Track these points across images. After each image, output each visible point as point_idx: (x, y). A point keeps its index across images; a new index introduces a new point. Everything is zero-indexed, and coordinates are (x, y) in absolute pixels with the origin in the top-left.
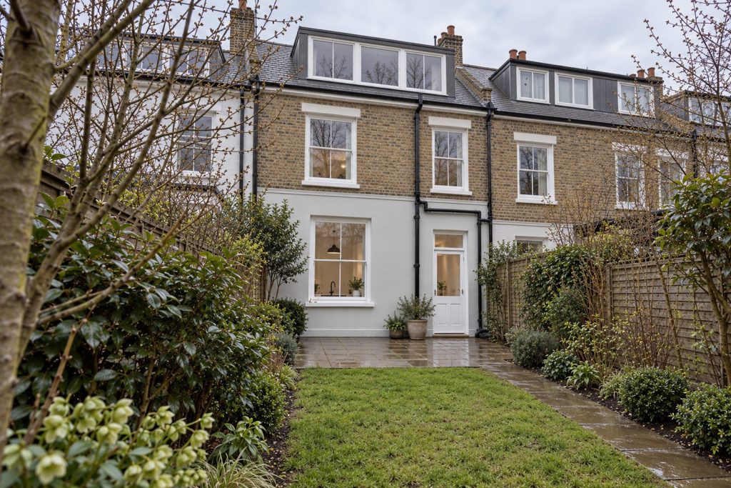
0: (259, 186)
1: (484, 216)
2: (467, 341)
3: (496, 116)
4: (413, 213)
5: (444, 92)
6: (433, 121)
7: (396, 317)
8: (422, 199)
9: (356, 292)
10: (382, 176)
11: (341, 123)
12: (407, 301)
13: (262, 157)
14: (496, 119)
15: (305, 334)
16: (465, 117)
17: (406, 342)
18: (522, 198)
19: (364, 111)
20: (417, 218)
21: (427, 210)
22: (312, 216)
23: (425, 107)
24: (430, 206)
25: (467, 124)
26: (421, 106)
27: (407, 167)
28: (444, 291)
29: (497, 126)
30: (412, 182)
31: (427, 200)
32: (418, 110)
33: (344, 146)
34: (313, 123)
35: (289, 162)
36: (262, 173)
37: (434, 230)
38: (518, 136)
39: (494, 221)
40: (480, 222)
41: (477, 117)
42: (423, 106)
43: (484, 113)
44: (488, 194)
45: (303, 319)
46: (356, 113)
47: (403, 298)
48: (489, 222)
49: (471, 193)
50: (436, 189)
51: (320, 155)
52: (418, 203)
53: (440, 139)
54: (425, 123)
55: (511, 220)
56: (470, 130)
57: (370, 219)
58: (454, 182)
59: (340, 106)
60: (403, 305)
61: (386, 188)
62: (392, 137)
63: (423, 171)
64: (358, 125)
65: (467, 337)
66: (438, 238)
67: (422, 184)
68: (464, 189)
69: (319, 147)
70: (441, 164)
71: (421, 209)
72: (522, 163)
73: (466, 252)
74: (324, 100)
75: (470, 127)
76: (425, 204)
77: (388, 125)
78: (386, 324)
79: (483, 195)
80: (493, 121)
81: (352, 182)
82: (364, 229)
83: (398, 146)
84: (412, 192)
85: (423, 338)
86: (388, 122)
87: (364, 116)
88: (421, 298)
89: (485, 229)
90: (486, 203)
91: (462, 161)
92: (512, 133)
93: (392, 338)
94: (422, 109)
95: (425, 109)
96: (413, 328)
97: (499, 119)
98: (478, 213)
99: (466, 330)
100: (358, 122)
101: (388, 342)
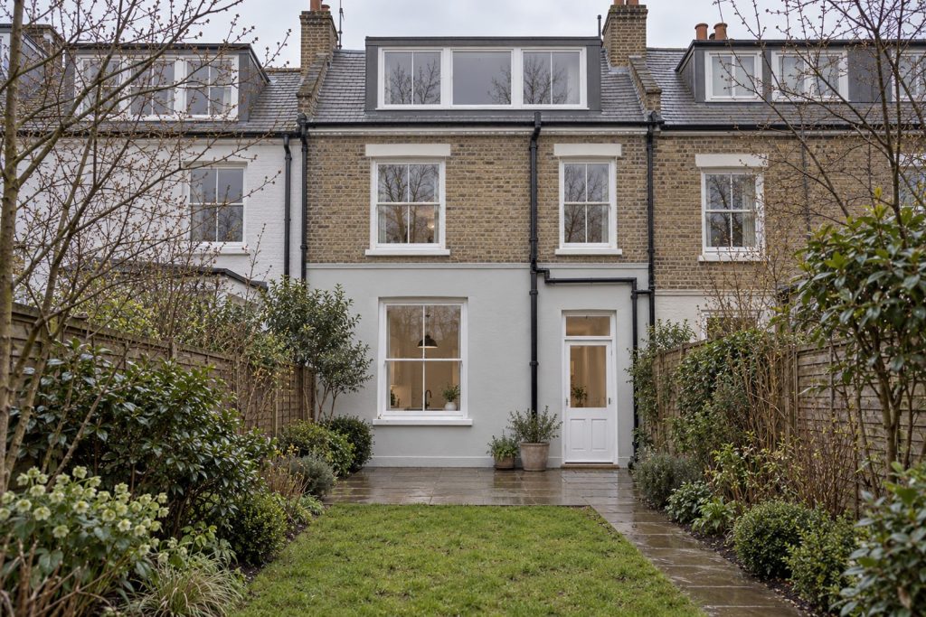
0: (309, 262)
1: (643, 285)
2: (615, 475)
3: (663, 133)
4: (527, 287)
5: (583, 105)
6: (560, 150)
7: (504, 440)
8: (540, 266)
9: (450, 405)
10: (483, 235)
11: (424, 166)
12: (520, 417)
13: (313, 223)
14: (663, 138)
15: (368, 464)
16: (612, 139)
17: (517, 475)
18: (709, 253)
19: (456, 146)
20: (534, 294)
21: (550, 282)
22: (380, 298)
23: (545, 130)
24: (554, 275)
25: (615, 150)
26: (538, 130)
27: (520, 219)
28: (583, 401)
29: (666, 148)
30: (527, 241)
31: (547, 267)
32: (535, 136)
33: (430, 199)
34: (382, 170)
35: (349, 226)
36: (314, 244)
37: (563, 311)
38: (703, 160)
39: (657, 292)
40: (635, 295)
41: (632, 137)
42: (542, 129)
43: (643, 131)
44: (648, 251)
45: (367, 443)
46: (444, 150)
47: (515, 413)
48: (650, 295)
49: (620, 252)
50: (565, 248)
51: (393, 213)
52: (536, 272)
53: (572, 175)
54: (547, 154)
55: (691, 288)
56: (619, 159)
57: (467, 298)
58: (596, 236)
59: (422, 142)
60: (515, 422)
61: (489, 252)
62: (497, 178)
63: (544, 225)
64: (447, 168)
65: (616, 468)
66: (570, 321)
67: (541, 244)
68: (610, 246)
69: (392, 203)
70: (575, 214)
71: (541, 281)
72: (712, 202)
73: (614, 342)
74: (398, 137)
75: (619, 154)
76: (546, 272)
77: (492, 163)
78: (490, 449)
79: (642, 253)
80: (659, 141)
81: (439, 248)
82: (458, 313)
83: (509, 191)
84: (525, 256)
85: (544, 469)
86: (491, 158)
87: (454, 153)
88: (541, 411)
89: (643, 304)
90: (646, 265)
91: (608, 205)
92: (694, 157)
93: (498, 469)
94: (541, 134)
95: (544, 134)
96: (528, 455)
97: (671, 138)
98: (632, 282)
99: (614, 459)
100: (447, 163)
101: (492, 475)
